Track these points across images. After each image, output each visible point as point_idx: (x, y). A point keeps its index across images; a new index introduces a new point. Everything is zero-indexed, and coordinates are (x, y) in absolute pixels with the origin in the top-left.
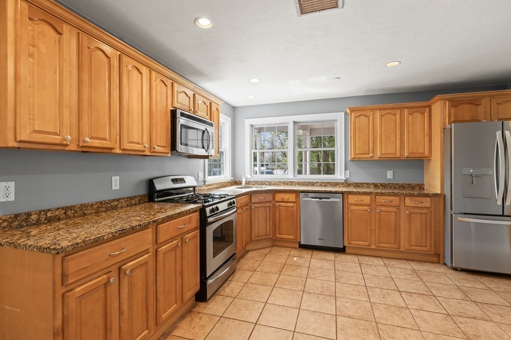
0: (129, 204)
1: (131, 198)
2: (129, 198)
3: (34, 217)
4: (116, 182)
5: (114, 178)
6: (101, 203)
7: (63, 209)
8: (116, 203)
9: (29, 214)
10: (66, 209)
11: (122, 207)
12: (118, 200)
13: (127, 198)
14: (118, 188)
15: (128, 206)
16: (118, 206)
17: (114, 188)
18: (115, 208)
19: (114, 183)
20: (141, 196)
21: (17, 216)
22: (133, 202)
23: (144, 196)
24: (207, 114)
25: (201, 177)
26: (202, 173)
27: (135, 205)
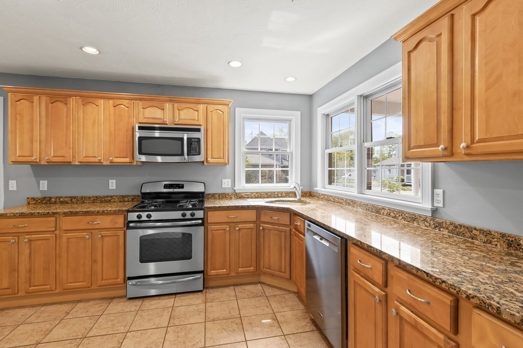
0: (122, 200)
1: (123, 197)
2: (122, 196)
3: (53, 200)
4: (112, 184)
5: (110, 181)
7: (69, 197)
8: (110, 199)
9: (51, 198)
10: (72, 198)
11: (115, 202)
12: (111, 197)
13: (120, 196)
14: (114, 188)
15: (120, 202)
16: (112, 201)
17: (110, 188)
18: (110, 201)
19: (110, 184)
20: (134, 196)
21: (45, 198)
22: (126, 199)
23: (138, 196)
24: (197, 119)
25: (227, 184)
26: (230, 180)
27: (128, 201)
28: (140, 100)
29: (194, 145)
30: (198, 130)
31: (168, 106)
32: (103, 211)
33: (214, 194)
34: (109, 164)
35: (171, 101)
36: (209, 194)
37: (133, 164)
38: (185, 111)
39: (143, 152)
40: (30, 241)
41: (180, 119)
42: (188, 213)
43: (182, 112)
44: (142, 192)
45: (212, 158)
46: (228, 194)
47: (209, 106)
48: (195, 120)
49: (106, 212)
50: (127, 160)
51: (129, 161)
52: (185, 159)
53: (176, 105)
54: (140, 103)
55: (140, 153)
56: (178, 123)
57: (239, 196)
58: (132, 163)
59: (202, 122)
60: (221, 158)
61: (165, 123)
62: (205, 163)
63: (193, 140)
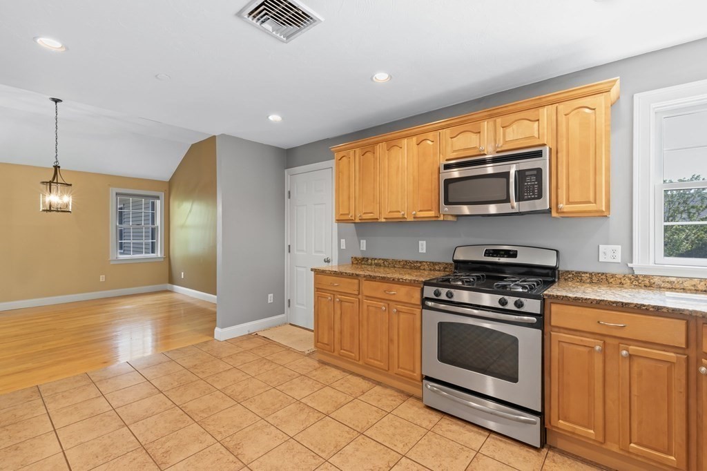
0: (433, 268)
1: (434, 264)
2: (433, 263)
3: (370, 261)
4: (423, 246)
5: (420, 242)
6: (406, 261)
7: (383, 259)
8: (419, 265)
9: (368, 259)
10: (385, 260)
11: (424, 269)
12: (421, 262)
13: (430, 262)
14: (424, 251)
15: (430, 270)
16: (421, 268)
17: (420, 251)
18: (418, 268)
19: (420, 247)
20: (447, 264)
21: (364, 258)
22: (437, 268)
23: (451, 264)
24: (537, 136)
25: (610, 255)
26: (619, 248)
27: (439, 271)
28: (448, 126)
29: (531, 181)
30: (538, 154)
31: (486, 126)
32: (398, 279)
33: (578, 273)
34: (413, 220)
35: (491, 116)
36: (568, 272)
37: (439, 219)
38: (514, 126)
39: (450, 201)
40: (341, 301)
41: (505, 142)
42: (511, 301)
43: (509, 130)
44: (455, 259)
45: (569, 202)
46: (613, 276)
47: (561, 107)
48: (533, 137)
49: (401, 280)
50: (432, 214)
51: (433, 215)
52: (513, 208)
53: (499, 120)
54: (447, 131)
55: (447, 202)
56: (503, 149)
57: (646, 283)
58: (437, 217)
59: (547, 138)
60: (589, 202)
61: (482, 153)
62: (554, 214)
63: (527, 173)
